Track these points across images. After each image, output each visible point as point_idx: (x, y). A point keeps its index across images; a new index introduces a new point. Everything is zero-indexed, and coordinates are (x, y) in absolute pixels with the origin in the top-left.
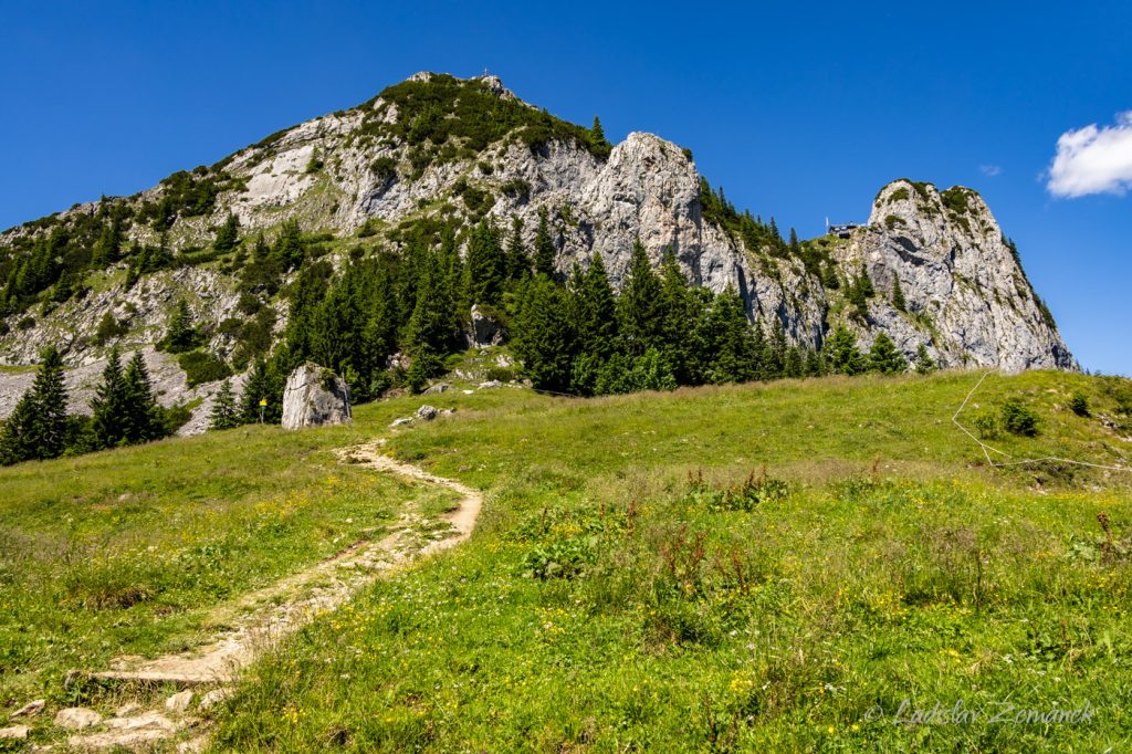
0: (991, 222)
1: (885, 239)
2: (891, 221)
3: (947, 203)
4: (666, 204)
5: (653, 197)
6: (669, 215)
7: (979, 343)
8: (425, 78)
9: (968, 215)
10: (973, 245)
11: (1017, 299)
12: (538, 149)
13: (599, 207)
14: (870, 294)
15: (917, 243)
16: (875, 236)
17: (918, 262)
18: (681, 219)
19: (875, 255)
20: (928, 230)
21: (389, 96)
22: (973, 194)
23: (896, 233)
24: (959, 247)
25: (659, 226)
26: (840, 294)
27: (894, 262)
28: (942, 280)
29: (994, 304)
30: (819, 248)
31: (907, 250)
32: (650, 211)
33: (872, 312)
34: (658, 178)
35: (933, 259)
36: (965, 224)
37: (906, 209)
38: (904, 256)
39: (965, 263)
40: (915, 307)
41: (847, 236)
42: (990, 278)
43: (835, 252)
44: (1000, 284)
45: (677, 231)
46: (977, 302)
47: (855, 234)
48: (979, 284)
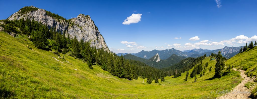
0: (90, 18)
1: (78, 19)
2: (78, 18)
3: (86, 16)
4: (42, 15)
5: (41, 14)
6: (42, 16)
7: (87, 30)
8: (25, 7)
9: (88, 18)
10: (88, 21)
11: (92, 26)
12: (32, 12)
13: (35, 16)
14: (74, 24)
15: (81, 20)
16: (76, 19)
17: (81, 22)
18: (44, 16)
19: (76, 21)
20: (83, 19)
21: (20, 10)
22: (89, 16)
23: (79, 19)
24: (86, 21)
25: (41, 17)
26: (71, 24)
27: (78, 21)
28: (83, 24)
29: (89, 26)
30: (70, 20)
31: (80, 20)
32: (40, 16)
33: (74, 26)
34: (41, 13)
35: (83, 21)
36: (87, 18)
37: (80, 17)
38: (79, 21)
39: (87, 22)
40: (80, 26)
41: (73, 19)
42: (89, 24)
43: (72, 20)
44: (90, 25)
45: (43, 17)
46: (87, 26)
47: (74, 19)
48: (88, 24)
